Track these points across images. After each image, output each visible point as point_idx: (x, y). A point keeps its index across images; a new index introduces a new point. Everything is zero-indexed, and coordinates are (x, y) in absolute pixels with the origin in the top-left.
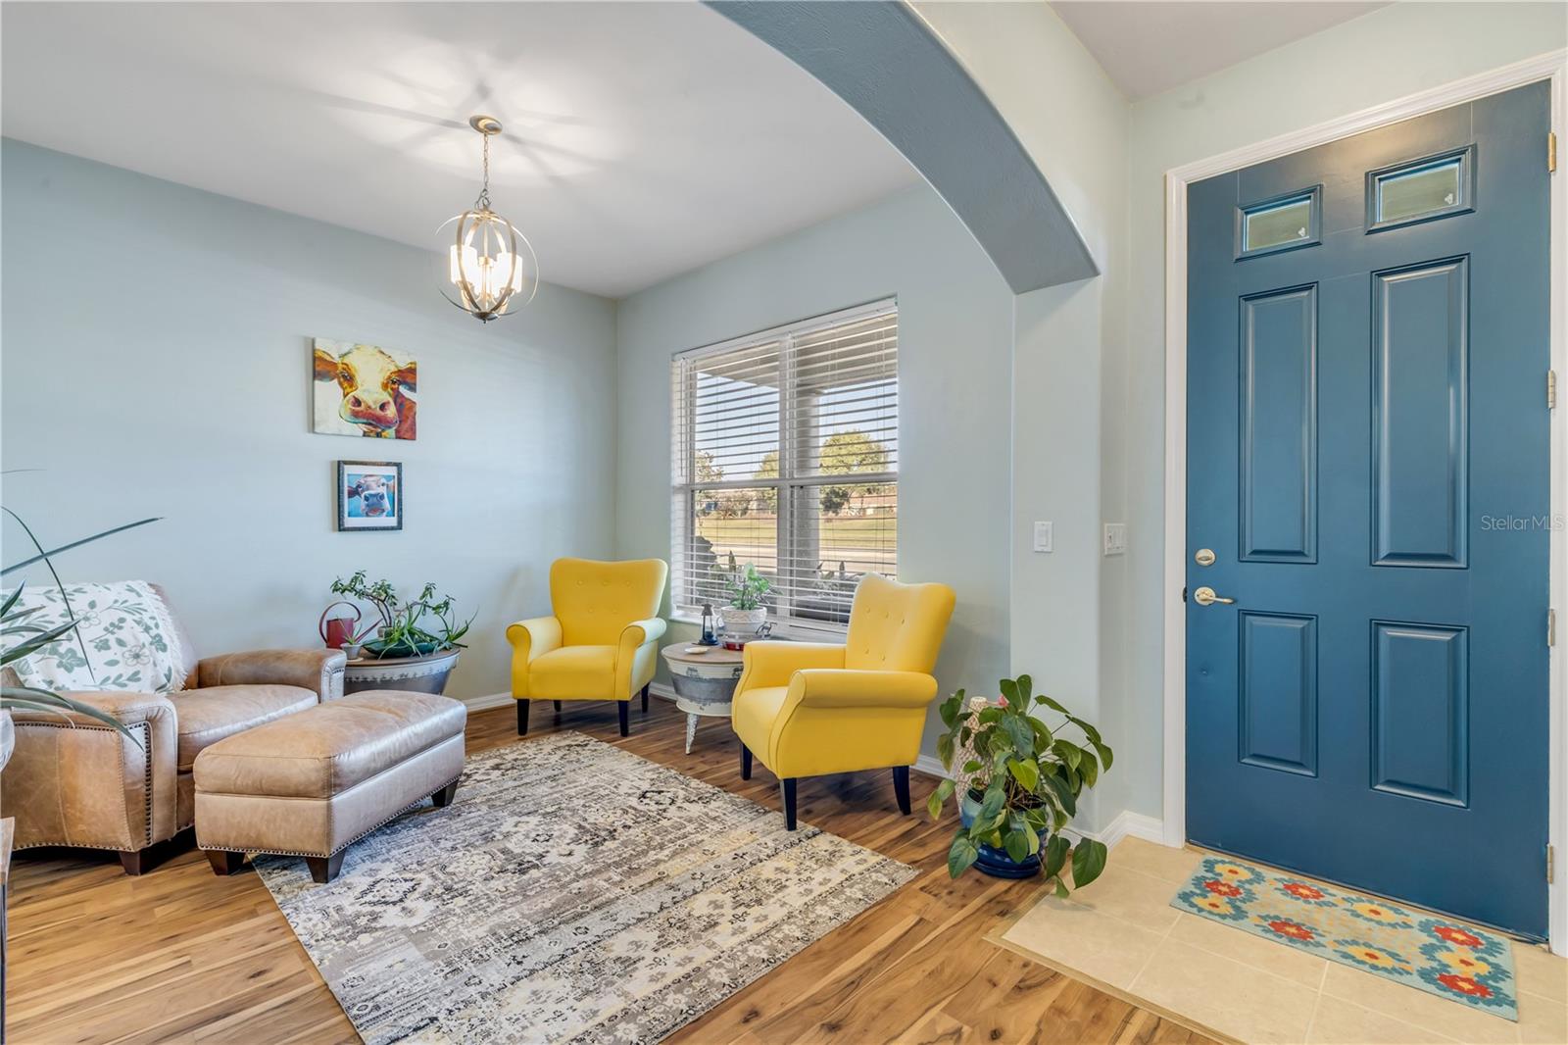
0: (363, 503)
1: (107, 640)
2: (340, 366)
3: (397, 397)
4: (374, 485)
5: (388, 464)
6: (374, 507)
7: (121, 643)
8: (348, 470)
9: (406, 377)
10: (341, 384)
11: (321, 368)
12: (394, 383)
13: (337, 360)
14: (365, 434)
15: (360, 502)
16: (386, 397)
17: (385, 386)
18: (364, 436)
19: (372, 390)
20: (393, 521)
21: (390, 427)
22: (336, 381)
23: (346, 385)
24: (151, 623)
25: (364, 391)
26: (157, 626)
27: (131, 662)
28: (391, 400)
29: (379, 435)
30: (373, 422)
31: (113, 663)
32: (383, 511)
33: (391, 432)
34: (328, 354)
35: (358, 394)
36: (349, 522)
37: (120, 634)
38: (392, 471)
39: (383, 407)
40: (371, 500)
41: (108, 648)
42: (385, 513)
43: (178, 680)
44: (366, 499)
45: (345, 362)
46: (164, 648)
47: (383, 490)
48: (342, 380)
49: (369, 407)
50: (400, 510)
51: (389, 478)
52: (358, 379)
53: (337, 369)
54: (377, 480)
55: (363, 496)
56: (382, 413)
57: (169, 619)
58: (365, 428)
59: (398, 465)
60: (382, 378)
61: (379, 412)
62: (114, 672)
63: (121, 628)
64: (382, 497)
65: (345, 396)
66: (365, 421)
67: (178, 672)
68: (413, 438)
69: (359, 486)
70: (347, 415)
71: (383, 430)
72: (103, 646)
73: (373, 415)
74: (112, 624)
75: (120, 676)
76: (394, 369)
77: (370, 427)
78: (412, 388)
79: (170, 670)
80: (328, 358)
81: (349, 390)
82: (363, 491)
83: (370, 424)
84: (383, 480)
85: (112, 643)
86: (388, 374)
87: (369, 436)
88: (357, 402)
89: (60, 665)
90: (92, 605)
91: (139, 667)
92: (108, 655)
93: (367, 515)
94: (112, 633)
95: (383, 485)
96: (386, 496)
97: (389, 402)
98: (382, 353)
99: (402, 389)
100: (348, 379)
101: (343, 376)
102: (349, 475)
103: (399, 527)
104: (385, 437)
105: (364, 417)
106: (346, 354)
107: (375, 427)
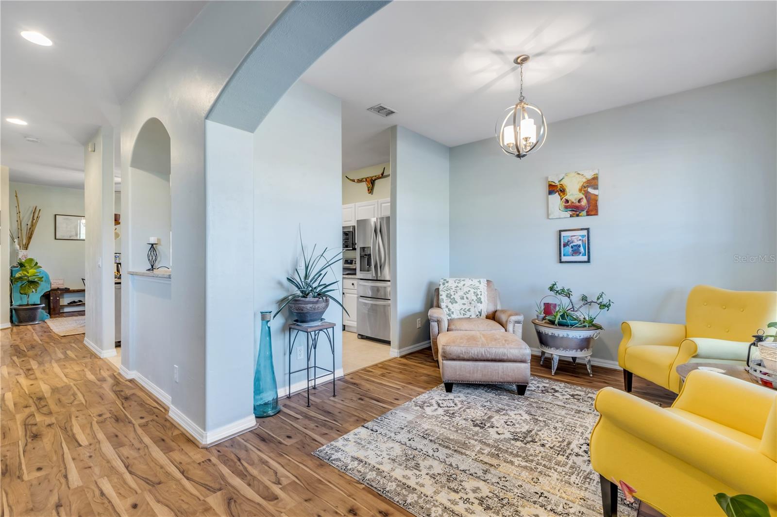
0: (570, 249)
1: (463, 297)
2: (559, 186)
3: (587, 194)
4: (575, 240)
5: (582, 229)
6: (576, 251)
7: (467, 298)
8: (563, 234)
9: (593, 182)
10: (559, 194)
11: (553, 189)
12: (585, 187)
13: (557, 183)
14: (571, 216)
15: (569, 249)
16: (581, 196)
17: (580, 190)
18: (571, 217)
19: (574, 194)
20: (585, 258)
21: (583, 211)
22: (557, 193)
23: (561, 194)
24: (479, 293)
25: (570, 195)
26: (481, 295)
27: (469, 305)
28: (583, 197)
29: (578, 215)
30: (575, 209)
31: (464, 304)
32: (580, 253)
33: (584, 213)
34: (554, 182)
35: (567, 197)
36: (564, 259)
37: (468, 295)
38: (585, 233)
39: (579, 201)
40: (574, 247)
41: (463, 299)
42: (581, 255)
43: (484, 314)
44: (572, 247)
45: (561, 183)
46: (481, 303)
47: (580, 243)
48: (560, 192)
49: (573, 202)
50: (589, 252)
51: (583, 236)
52: (567, 190)
53: (557, 187)
54: (577, 238)
55: (570, 246)
56: (579, 204)
57: (486, 293)
58: (570, 213)
59: (588, 229)
60: (578, 186)
61: (578, 204)
62: (464, 307)
63: (468, 293)
64: (579, 246)
65: (561, 199)
66: (571, 210)
67: (484, 312)
68: (596, 214)
69: (568, 242)
70: (562, 208)
71: (580, 213)
72: (462, 298)
73: (575, 206)
74: (466, 292)
75: (465, 309)
76: (584, 180)
77: (574, 212)
78: (596, 187)
79: (481, 310)
80: (554, 184)
81: (563, 196)
82: (570, 244)
83: (573, 211)
84: (580, 238)
85: (465, 298)
86: (582, 183)
87: (573, 217)
88: (567, 201)
89: (450, 302)
90: (464, 285)
91: (470, 307)
92: (463, 301)
93: (573, 255)
94: (465, 294)
95: (580, 240)
96: (581, 246)
97: (582, 198)
98: (579, 174)
99: (590, 190)
100: (562, 191)
101: (561, 191)
102: (564, 236)
103: (588, 261)
104: (581, 216)
105: (570, 207)
106: (561, 180)
107: (576, 211)
